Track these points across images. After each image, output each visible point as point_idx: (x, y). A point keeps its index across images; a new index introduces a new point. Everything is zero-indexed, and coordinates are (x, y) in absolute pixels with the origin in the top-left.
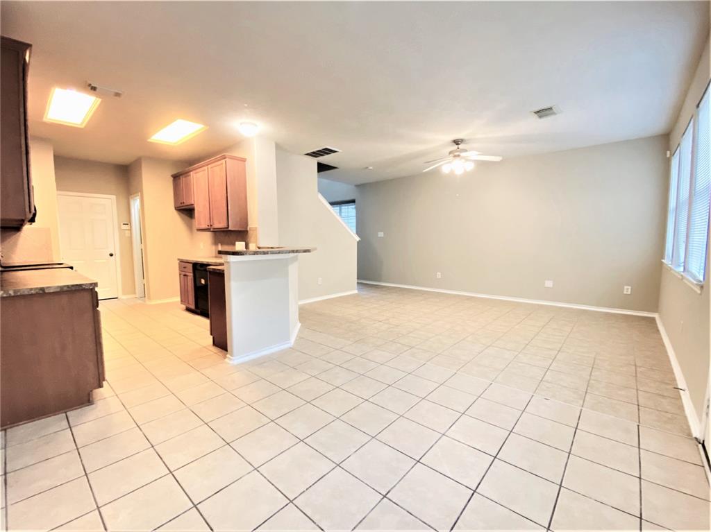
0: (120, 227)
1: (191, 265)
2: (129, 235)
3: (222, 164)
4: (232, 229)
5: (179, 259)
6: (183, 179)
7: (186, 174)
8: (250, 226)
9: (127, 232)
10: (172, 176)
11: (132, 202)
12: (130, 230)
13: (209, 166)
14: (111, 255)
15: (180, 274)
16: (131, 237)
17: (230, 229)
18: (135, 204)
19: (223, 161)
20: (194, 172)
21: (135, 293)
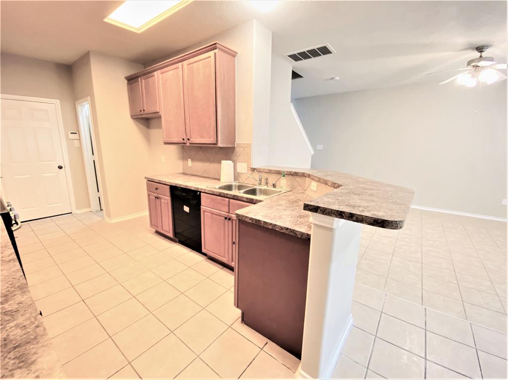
0: (67, 136)
1: (169, 187)
2: (79, 145)
3: (210, 57)
4: (222, 146)
5: (146, 178)
6: (142, 82)
7: (147, 74)
8: (238, 141)
9: (76, 141)
10: (126, 78)
11: (79, 108)
12: (80, 139)
13: (185, 63)
14: (60, 168)
15: (149, 195)
16: (80, 148)
17: (220, 145)
18: (84, 110)
19: (211, 53)
20: (159, 71)
21: (90, 206)
